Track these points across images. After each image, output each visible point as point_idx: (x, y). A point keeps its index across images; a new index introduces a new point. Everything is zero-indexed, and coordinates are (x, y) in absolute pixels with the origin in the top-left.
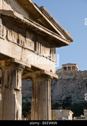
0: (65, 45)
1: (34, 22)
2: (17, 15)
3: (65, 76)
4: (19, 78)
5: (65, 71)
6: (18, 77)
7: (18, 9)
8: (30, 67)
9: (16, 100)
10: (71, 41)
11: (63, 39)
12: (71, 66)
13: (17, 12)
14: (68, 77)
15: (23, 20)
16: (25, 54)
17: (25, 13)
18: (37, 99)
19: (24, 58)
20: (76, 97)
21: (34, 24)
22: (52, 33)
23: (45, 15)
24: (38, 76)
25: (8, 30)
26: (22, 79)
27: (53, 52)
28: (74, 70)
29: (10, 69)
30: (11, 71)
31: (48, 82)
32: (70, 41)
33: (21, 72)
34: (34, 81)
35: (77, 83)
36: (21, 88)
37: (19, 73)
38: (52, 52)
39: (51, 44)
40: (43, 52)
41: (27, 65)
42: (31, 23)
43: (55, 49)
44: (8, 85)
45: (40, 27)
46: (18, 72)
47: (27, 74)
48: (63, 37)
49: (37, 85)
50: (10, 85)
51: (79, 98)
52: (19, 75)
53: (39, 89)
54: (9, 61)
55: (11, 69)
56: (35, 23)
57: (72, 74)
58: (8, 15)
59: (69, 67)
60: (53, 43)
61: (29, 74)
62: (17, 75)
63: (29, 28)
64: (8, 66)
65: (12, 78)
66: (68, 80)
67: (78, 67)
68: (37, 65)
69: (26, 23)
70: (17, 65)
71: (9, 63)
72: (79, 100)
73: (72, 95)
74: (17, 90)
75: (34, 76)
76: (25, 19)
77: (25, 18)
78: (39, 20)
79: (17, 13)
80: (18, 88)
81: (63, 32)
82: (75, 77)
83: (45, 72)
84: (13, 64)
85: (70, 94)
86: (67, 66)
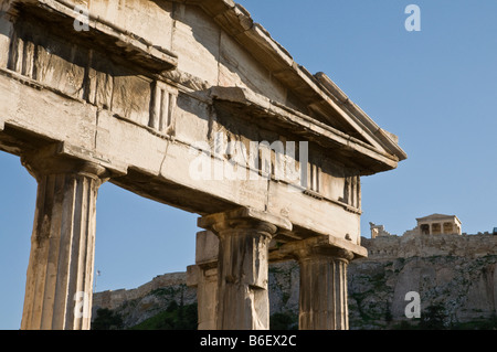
0: (385, 167)
1: (297, 112)
2: (253, 97)
3: (426, 249)
4: (260, 258)
5: (425, 237)
6: (258, 254)
7: (257, 83)
8: (290, 228)
9: (254, 314)
10: (401, 157)
11: (378, 153)
12: (442, 222)
13: (256, 90)
14: (432, 252)
15: (270, 110)
16: (275, 195)
17: (276, 92)
18: (311, 312)
19: (274, 205)
20: (457, 306)
21: (298, 118)
22: (348, 140)
23: (327, 94)
24: (313, 252)
25: (232, 135)
26: (270, 261)
27: (352, 187)
28: (449, 233)
29: (238, 234)
30: (241, 240)
31: (341, 267)
32: (397, 158)
33: (268, 241)
34: (305, 264)
35: (458, 267)
36: (269, 282)
37: (260, 245)
38: (350, 187)
39: (346, 166)
40: (326, 188)
41: (281, 224)
42: (290, 116)
43: (358, 180)
44: (234, 277)
45: (314, 123)
46: (257, 242)
47: (285, 246)
48: (379, 148)
49: (310, 274)
50: (237, 276)
51: (465, 307)
52: (262, 251)
53: (316, 286)
54: (234, 213)
55: (240, 233)
56: (301, 115)
57: (444, 243)
58: (232, 99)
59: (435, 226)
60: (352, 164)
61: (291, 247)
62: (255, 249)
63: (287, 129)
64: (233, 226)
65: (244, 257)
66: (433, 259)
67: (459, 225)
68: (308, 224)
69: (277, 115)
70: (256, 224)
71: (235, 218)
72: (465, 314)
73: (447, 302)
74: (256, 289)
75: (302, 251)
76: (273, 107)
77: (274, 104)
78: (314, 106)
79: (253, 93)
80: (260, 284)
81: (377, 134)
82: (453, 252)
83: (331, 241)
84: (245, 222)
85: (441, 297)
86: (430, 223)
